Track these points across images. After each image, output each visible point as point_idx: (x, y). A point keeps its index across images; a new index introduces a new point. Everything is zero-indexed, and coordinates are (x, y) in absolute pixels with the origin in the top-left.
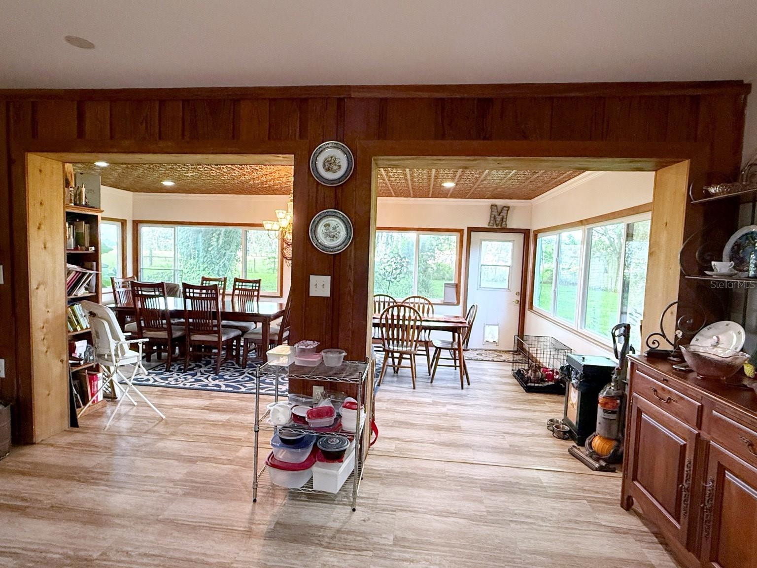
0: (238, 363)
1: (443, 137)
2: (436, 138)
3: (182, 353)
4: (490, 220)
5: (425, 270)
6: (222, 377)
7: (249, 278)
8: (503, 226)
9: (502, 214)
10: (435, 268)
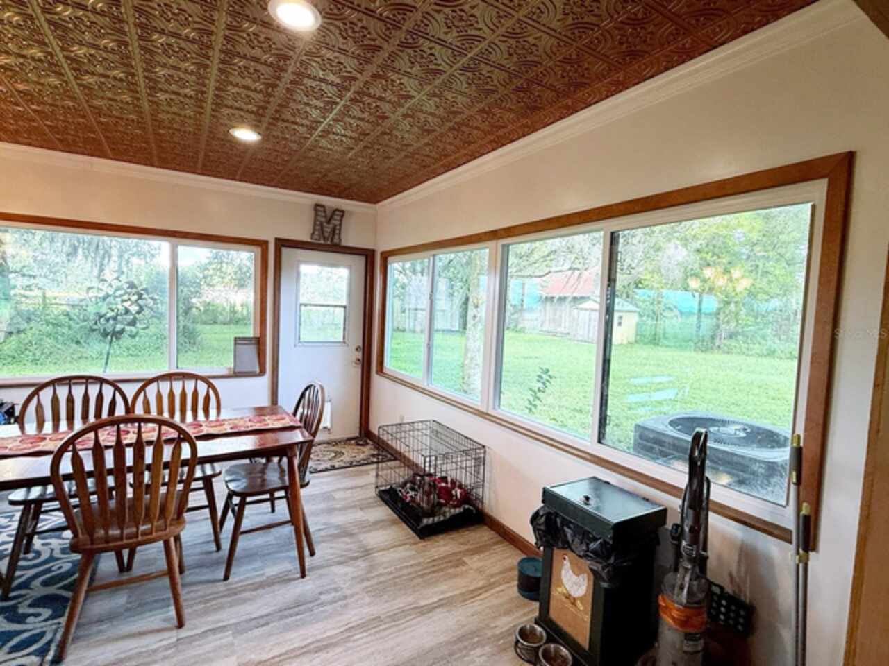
4: (314, 230)
5: (187, 312)
8: (336, 241)
9: (333, 221)
10: (202, 308)
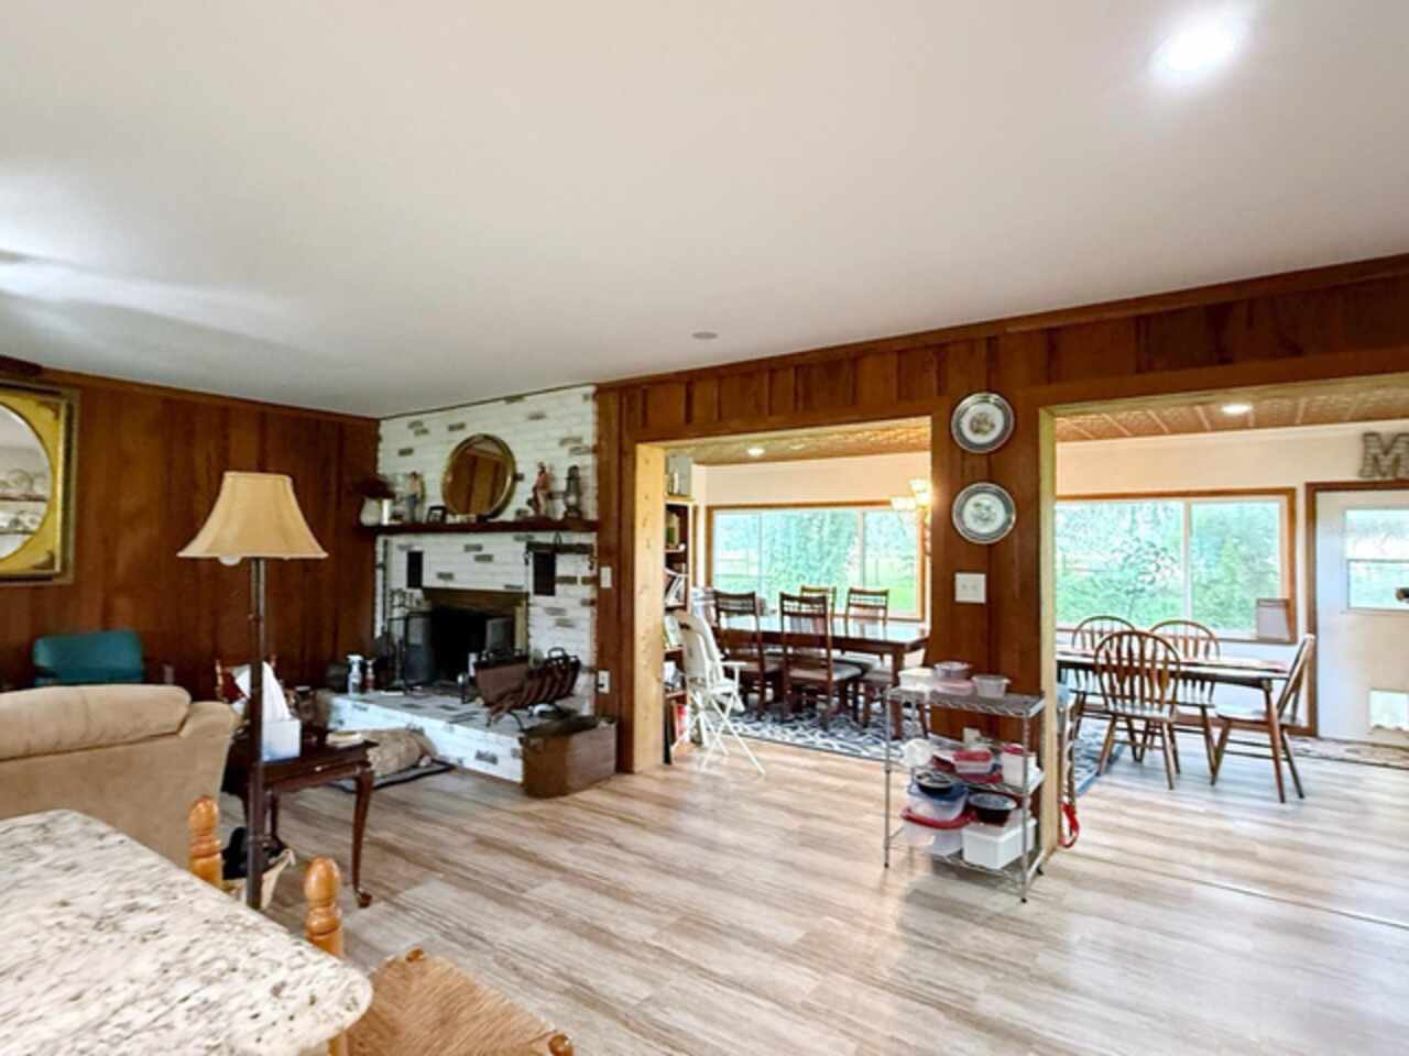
0: (856, 719)
1: (1150, 368)
2: (1139, 371)
3: (777, 699)
4: (1365, 465)
6: (832, 735)
7: (869, 588)
8: (1401, 475)
9: (1394, 451)
